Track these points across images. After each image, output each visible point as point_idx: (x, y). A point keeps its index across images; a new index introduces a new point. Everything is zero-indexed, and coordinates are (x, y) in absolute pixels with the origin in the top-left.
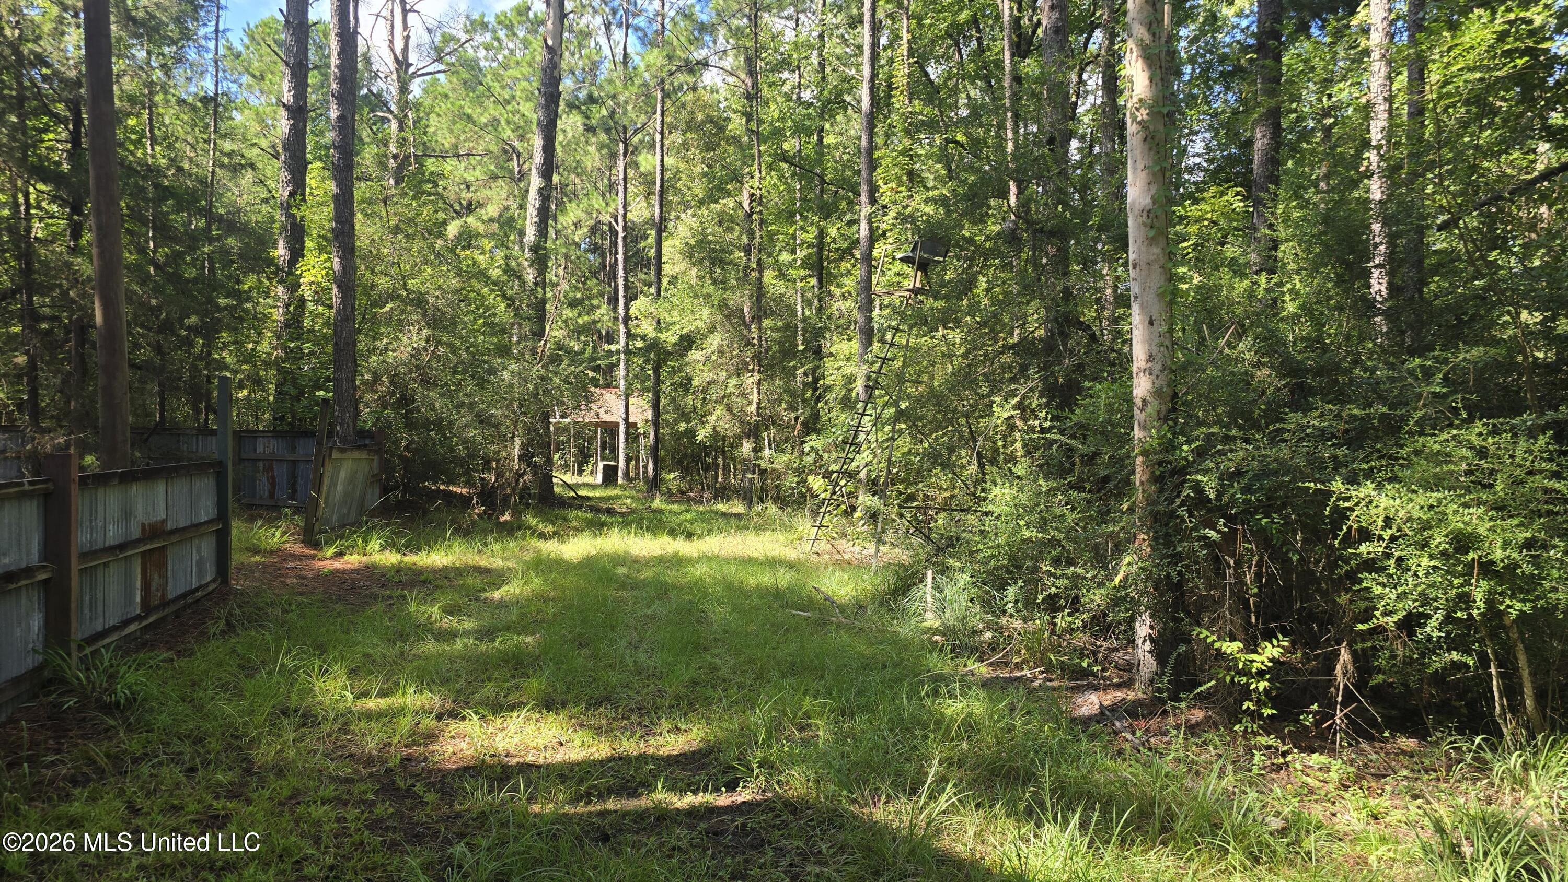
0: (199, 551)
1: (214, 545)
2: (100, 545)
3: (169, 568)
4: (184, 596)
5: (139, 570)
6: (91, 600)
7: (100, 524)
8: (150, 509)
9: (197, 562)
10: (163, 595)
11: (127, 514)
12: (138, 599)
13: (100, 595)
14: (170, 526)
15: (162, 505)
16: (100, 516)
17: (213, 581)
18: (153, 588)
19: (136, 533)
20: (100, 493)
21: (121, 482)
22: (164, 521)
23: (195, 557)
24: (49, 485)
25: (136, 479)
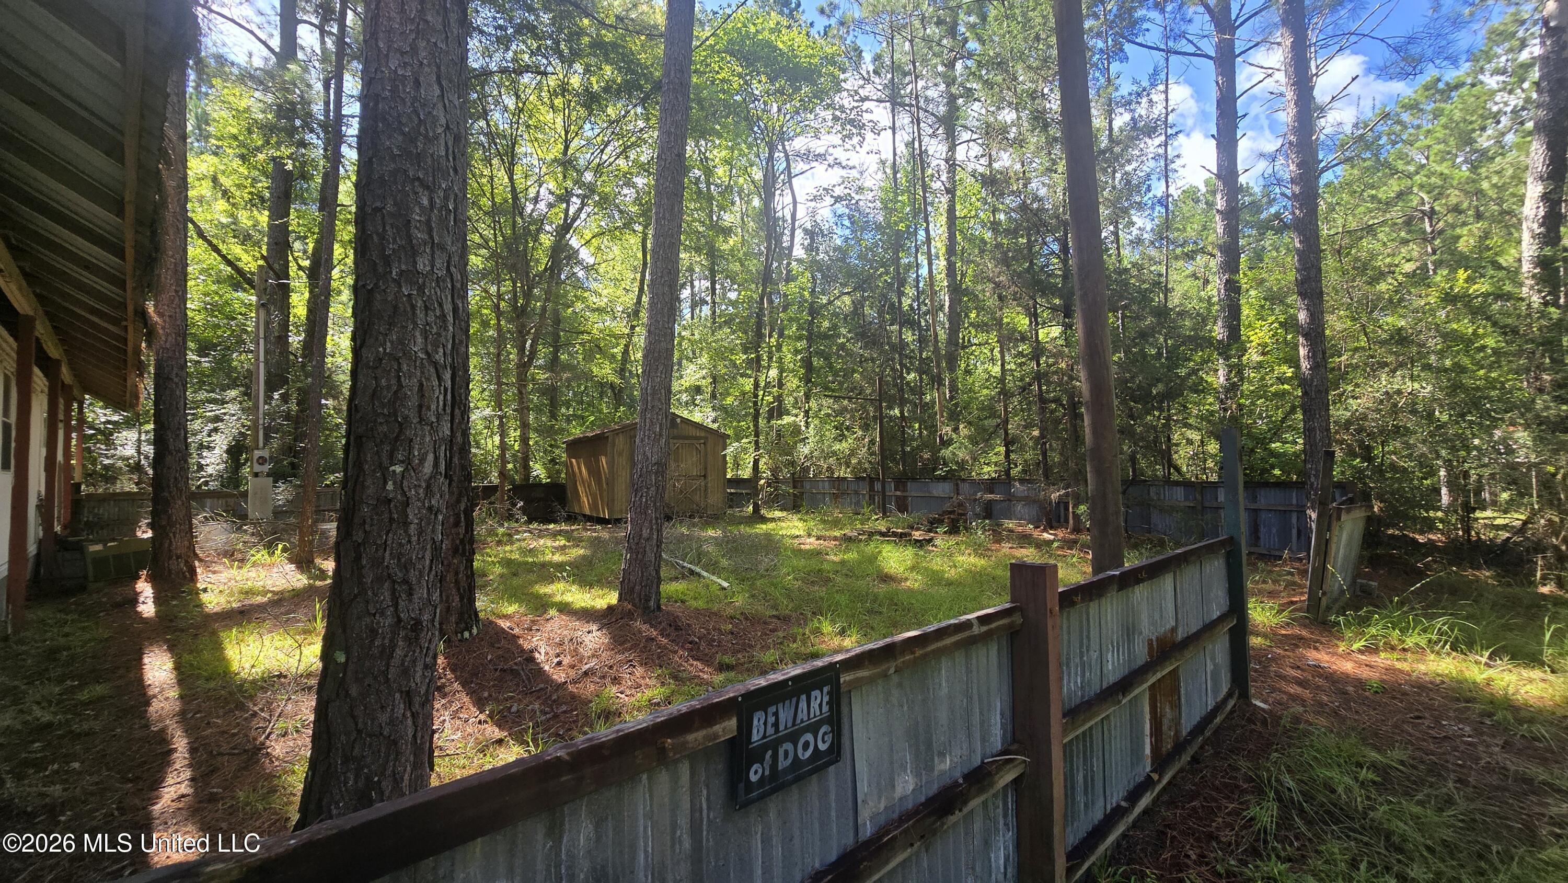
0: (1213, 659)
1: (1228, 645)
2: (1096, 688)
3: (1183, 691)
4: (1199, 729)
5: (1147, 709)
6: (1085, 777)
7: (1095, 655)
8: (1157, 617)
9: (1212, 672)
10: (1177, 733)
11: (1129, 631)
12: (1148, 751)
13: (1097, 765)
14: (1180, 635)
15: (1170, 606)
16: (1094, 645)
17: (1229, 695)
18: (1165, 728)
19: (1141, 654)
20: (1093, 607)
21: (1120, 589)
22: (1174, 630)
23: (1210, 667)
24: (1017, 619)
25: (1138, 581)
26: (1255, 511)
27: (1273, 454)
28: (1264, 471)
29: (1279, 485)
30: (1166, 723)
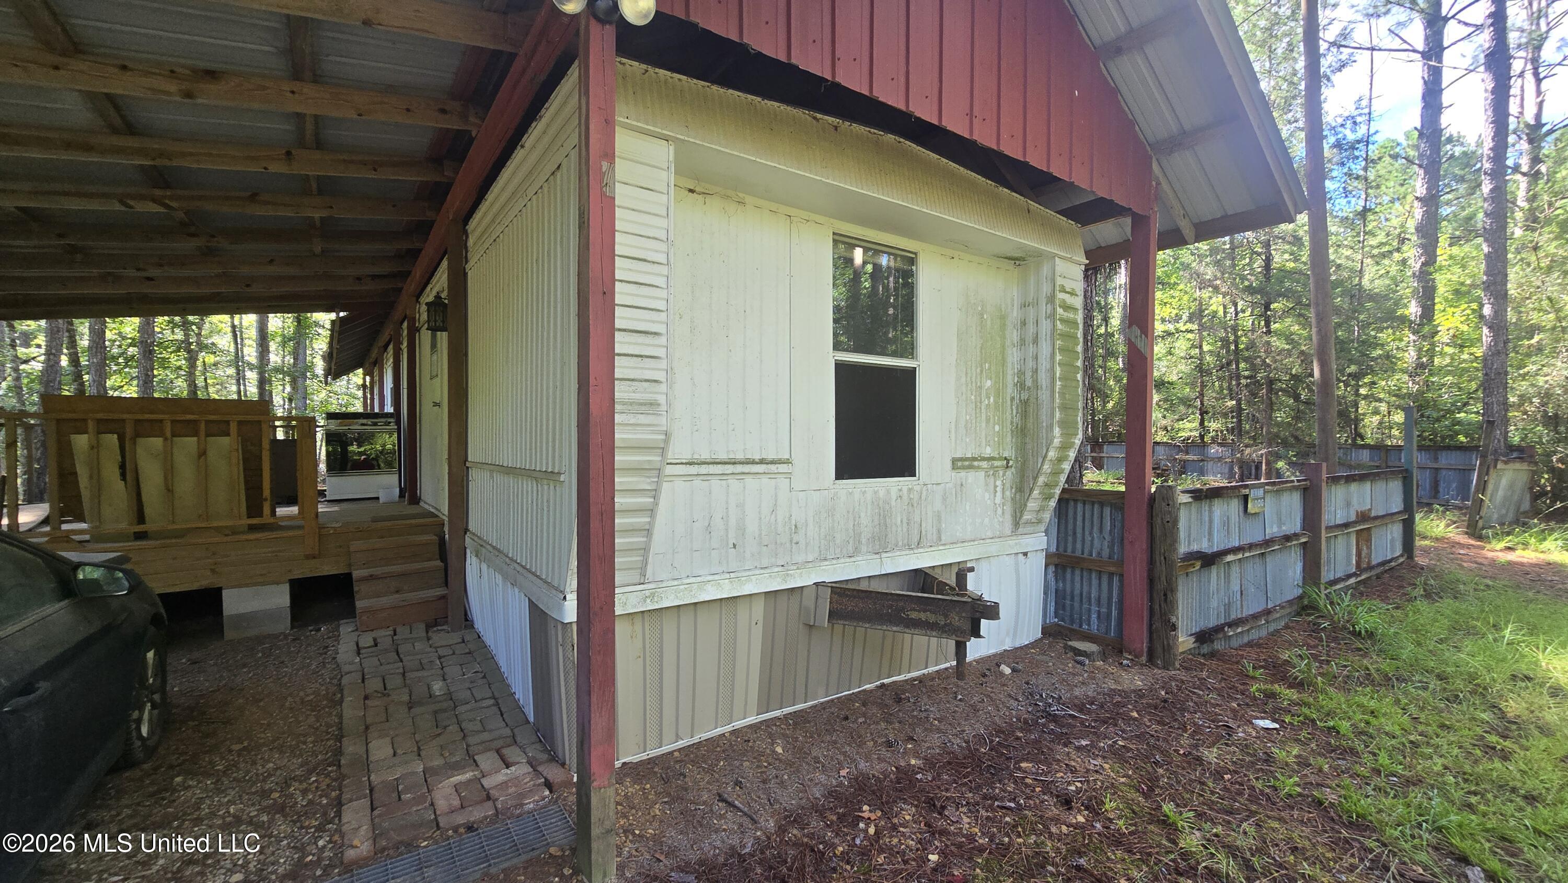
0: (1391, 533)
1: (1403, 530)
2: (1335, 523)
3: (1373, 543)
4: (1383, 564)
5: (1355, 543)
7: (1333, 509)
8: (1361, 501)
9: (1391, 541)
10: (1369, 561)
11: (1348, 504)
12: (1354, 562)
14: (1373, 514)
15: (1369, 499)
16: (1334, 504)
17: (1402, 555)
19: (1353, 518)
20: (1335, 489)
21: (1345, 481)
22: (1370, 510)
23: (1389, 537)
24: (1308, 483)
25: (1354, 480)
26: (1437, 469)
27: (1459, 423)
28: (1452, 437)
29: (1461, 448)
30: (1363, 555)
